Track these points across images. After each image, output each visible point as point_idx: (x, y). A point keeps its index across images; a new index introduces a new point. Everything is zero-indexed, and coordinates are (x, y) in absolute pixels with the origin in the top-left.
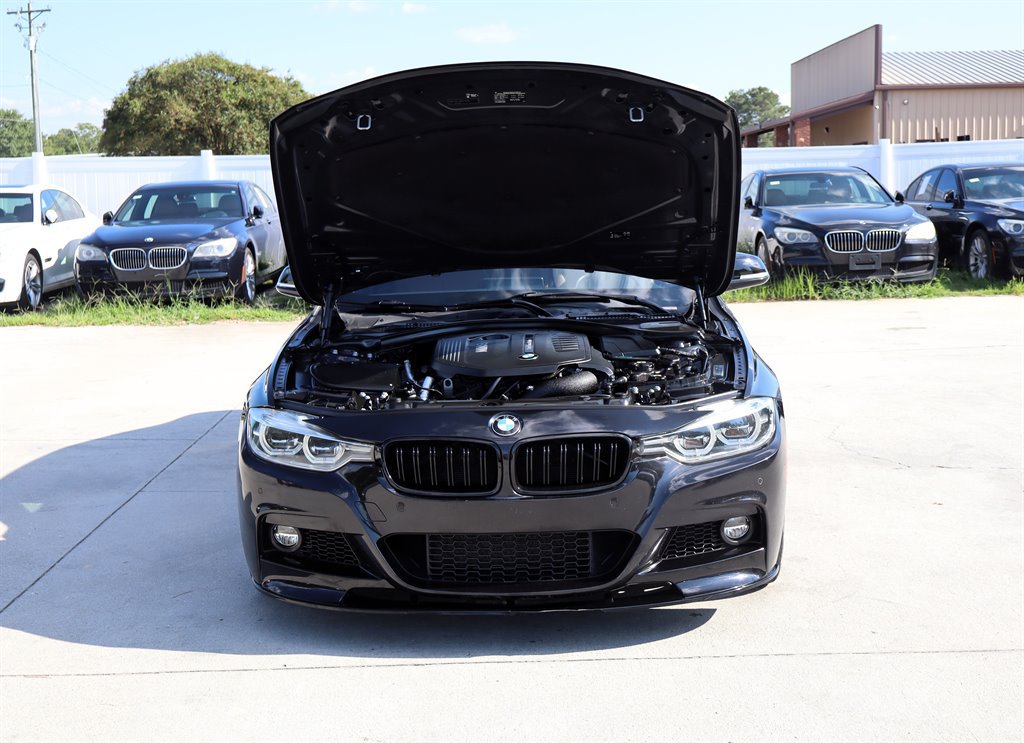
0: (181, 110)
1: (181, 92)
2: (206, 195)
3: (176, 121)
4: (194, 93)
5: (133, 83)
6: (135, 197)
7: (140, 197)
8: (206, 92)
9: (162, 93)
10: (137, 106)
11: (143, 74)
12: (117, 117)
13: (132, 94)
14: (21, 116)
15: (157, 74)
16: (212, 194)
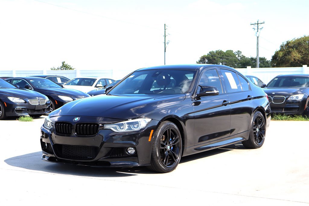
0: (296, 55)
1: (297, 49)
2: (304, 79)
3: (294, 59)
4: (301, 49)
5: (282, 46)
6: (276, 79)
7: (277, 79)
8: (306, 49)
9: (290, 49)
10: (281, 54)
11: (285, 43)
12: (275, 58)
13: (280, 51)
14: (266, 59)
15: (290, 43)
16: (306, 79)
